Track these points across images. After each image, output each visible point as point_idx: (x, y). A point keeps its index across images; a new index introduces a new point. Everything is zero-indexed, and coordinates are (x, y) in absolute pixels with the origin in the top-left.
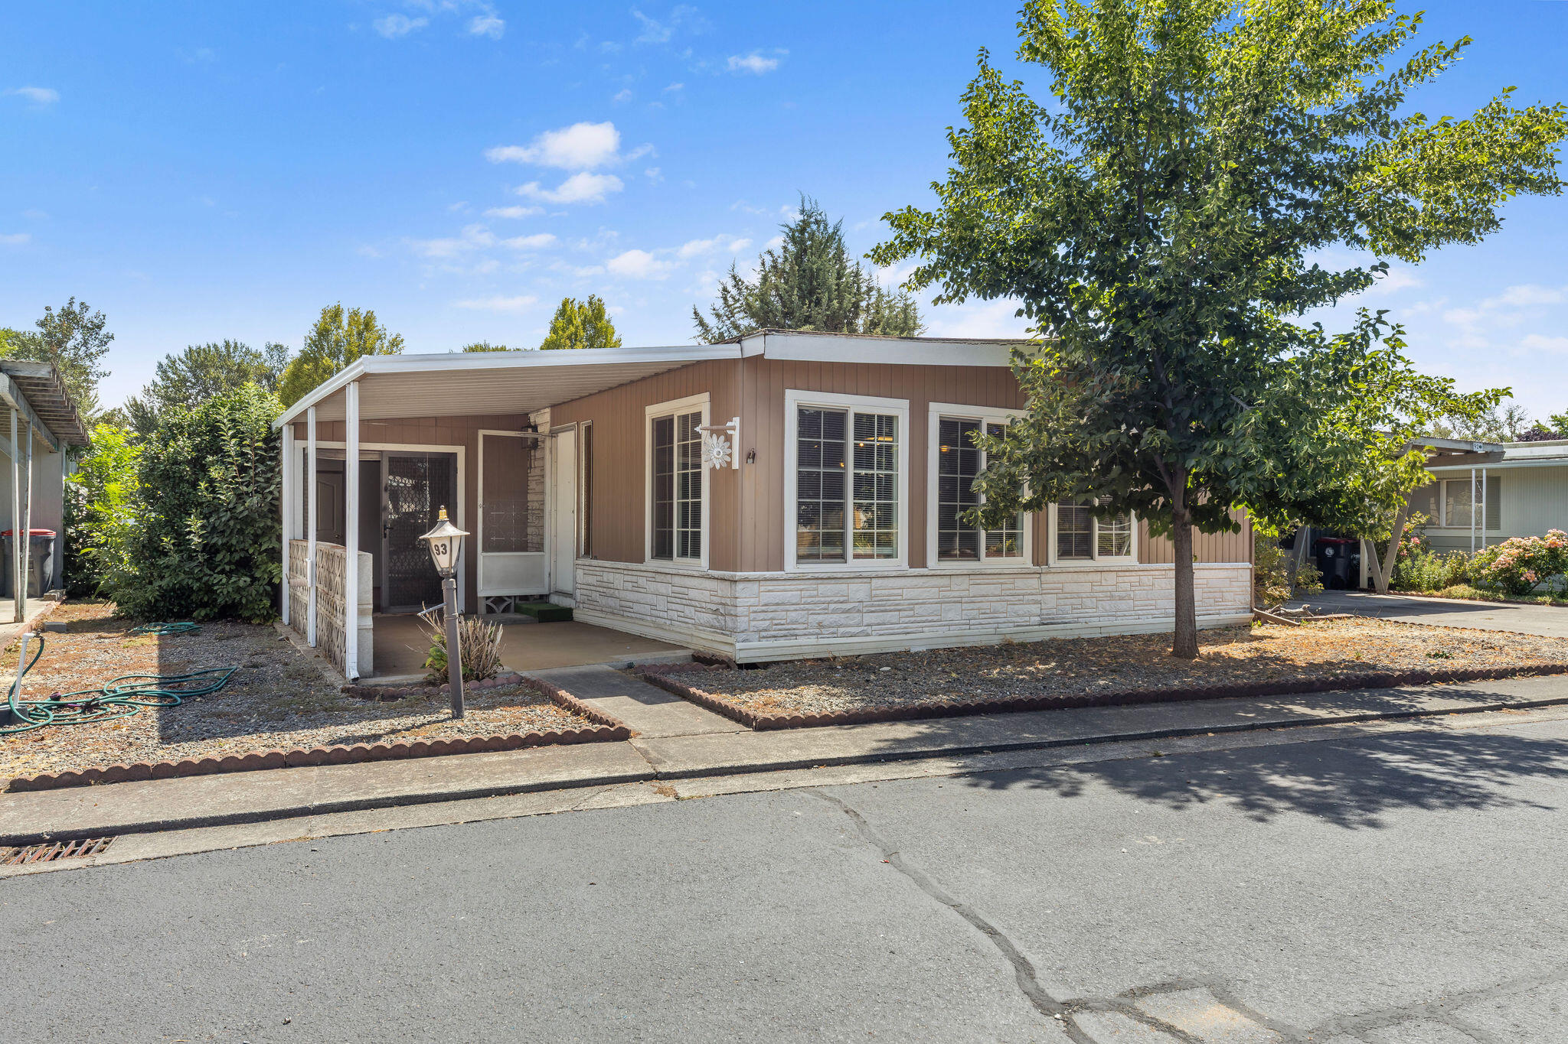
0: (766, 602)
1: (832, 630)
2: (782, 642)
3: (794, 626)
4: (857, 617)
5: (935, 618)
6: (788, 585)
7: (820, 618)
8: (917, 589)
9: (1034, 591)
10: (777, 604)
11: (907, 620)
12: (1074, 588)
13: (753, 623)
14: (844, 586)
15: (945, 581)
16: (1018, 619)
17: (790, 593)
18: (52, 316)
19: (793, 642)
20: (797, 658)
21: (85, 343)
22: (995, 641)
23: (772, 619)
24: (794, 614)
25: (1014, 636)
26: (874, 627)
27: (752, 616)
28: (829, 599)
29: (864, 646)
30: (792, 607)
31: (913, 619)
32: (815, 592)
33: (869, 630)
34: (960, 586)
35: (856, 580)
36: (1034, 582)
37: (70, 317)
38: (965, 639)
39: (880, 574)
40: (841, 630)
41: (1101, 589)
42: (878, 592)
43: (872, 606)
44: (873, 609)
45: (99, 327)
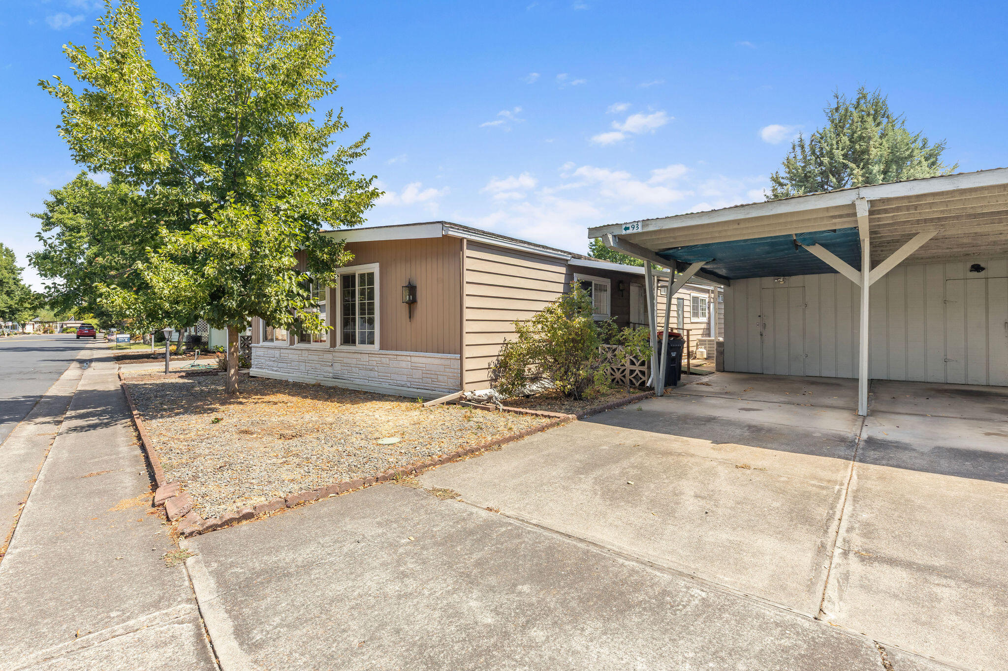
2: (260, 370)
3: (263, 365)
8: (292, 355)
9: (329, 360)
12: (349, 361)
16: (325, 374)
17: (262, 352)
22: (313, 382)
23: (258, 361)
27: (254, 359)
28: (270, 356)
32: (267, 353)
41: (361, 363)
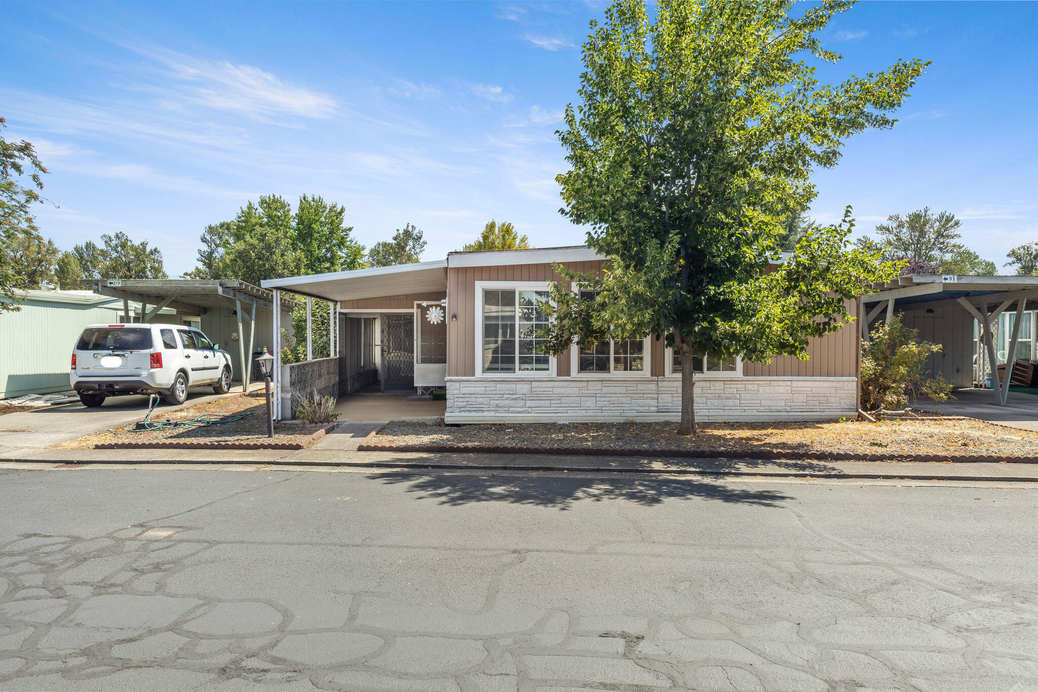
0: (464, 392)
1: (505, 409)
2: (474, 414)
3: (481, 406)
4: (522, 403)
5: (576, 405)
6: (477, 384)
7: (498, 402)
8: (562, 388)
9: (651, 392)
10: (471, 394)
11: (556, 405)
13: (456, 403)
14: (514, 386)
15: (584, 384)
16: (640, 408)
17: (479, 388)
18: (399, 234)
19: (480, 414)
20: (482, 423)
21: (414, 248)
22: (621, 420)
23: (468, 402)
24: (481, 399)
25: (635, 418)
26: (533, 409)
27: (456, 399)
28: (503, 392)
29: (526, 418)
30: (480, 396)
31: (560, 405)
32: (495, 388)
33: (530, 410)
34: (595, 388)
35: (521, 383)
36: (653, 387)
37: (407, 234)
38: (598, 418)
39: (536, 379)
40: (511, 409)
41: (711, 391)
42: (536, 389)
43: (532, 397)
44: (532, 398)
45: (420, 238)
